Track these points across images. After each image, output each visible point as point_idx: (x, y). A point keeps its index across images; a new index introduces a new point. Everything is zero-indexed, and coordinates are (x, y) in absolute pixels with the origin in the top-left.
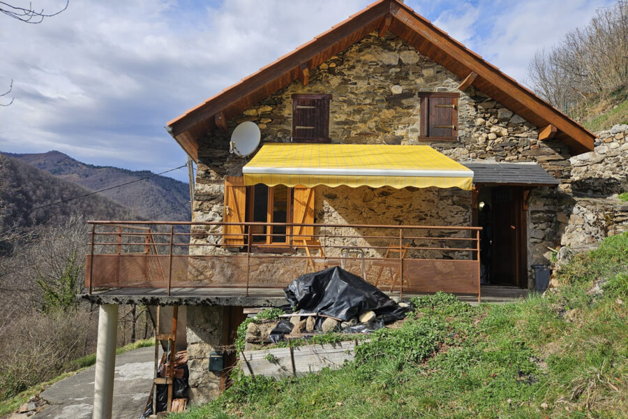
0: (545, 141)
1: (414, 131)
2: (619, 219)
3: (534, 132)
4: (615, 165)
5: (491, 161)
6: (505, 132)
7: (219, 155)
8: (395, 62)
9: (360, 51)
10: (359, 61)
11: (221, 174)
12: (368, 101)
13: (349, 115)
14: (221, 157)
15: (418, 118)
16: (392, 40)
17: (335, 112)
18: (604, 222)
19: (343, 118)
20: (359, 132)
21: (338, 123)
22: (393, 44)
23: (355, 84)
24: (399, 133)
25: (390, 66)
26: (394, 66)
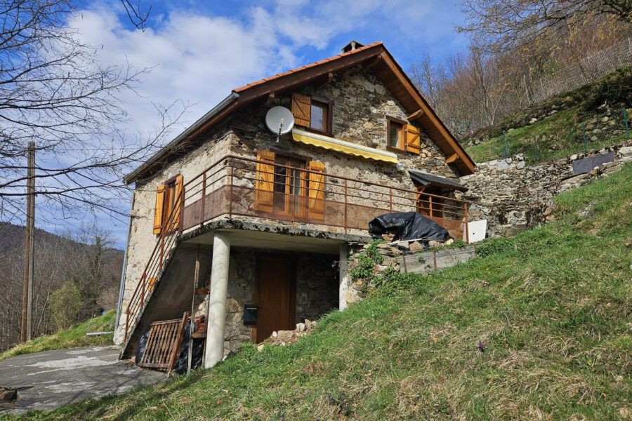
0: (449, 164)
1: (384, 141)
2: (510, 209)
3: (444, 158)
4: (474, 187)
5: (424, 172)
6: (429, 154)
7: (250, 130)
8: (372, 91)
9: (351, 75)
10: (351, 83)
11: (252, 147)
12: (357, 114)
13: (344, 119)
14: (252, 132)
15: (386, 133)
16: (370, 74)
17: (336, 116)
18: (498, 212)
19: (341, 121)
20: (351, 134)
21: (338, 125)
22: (371, 77)
23: (349, 98)
24: (375, 141)
25: (369, 92)
26: (372, 93)
